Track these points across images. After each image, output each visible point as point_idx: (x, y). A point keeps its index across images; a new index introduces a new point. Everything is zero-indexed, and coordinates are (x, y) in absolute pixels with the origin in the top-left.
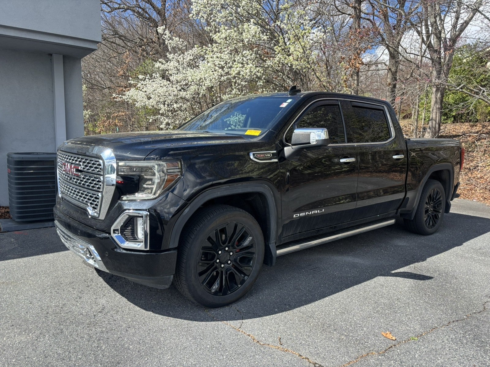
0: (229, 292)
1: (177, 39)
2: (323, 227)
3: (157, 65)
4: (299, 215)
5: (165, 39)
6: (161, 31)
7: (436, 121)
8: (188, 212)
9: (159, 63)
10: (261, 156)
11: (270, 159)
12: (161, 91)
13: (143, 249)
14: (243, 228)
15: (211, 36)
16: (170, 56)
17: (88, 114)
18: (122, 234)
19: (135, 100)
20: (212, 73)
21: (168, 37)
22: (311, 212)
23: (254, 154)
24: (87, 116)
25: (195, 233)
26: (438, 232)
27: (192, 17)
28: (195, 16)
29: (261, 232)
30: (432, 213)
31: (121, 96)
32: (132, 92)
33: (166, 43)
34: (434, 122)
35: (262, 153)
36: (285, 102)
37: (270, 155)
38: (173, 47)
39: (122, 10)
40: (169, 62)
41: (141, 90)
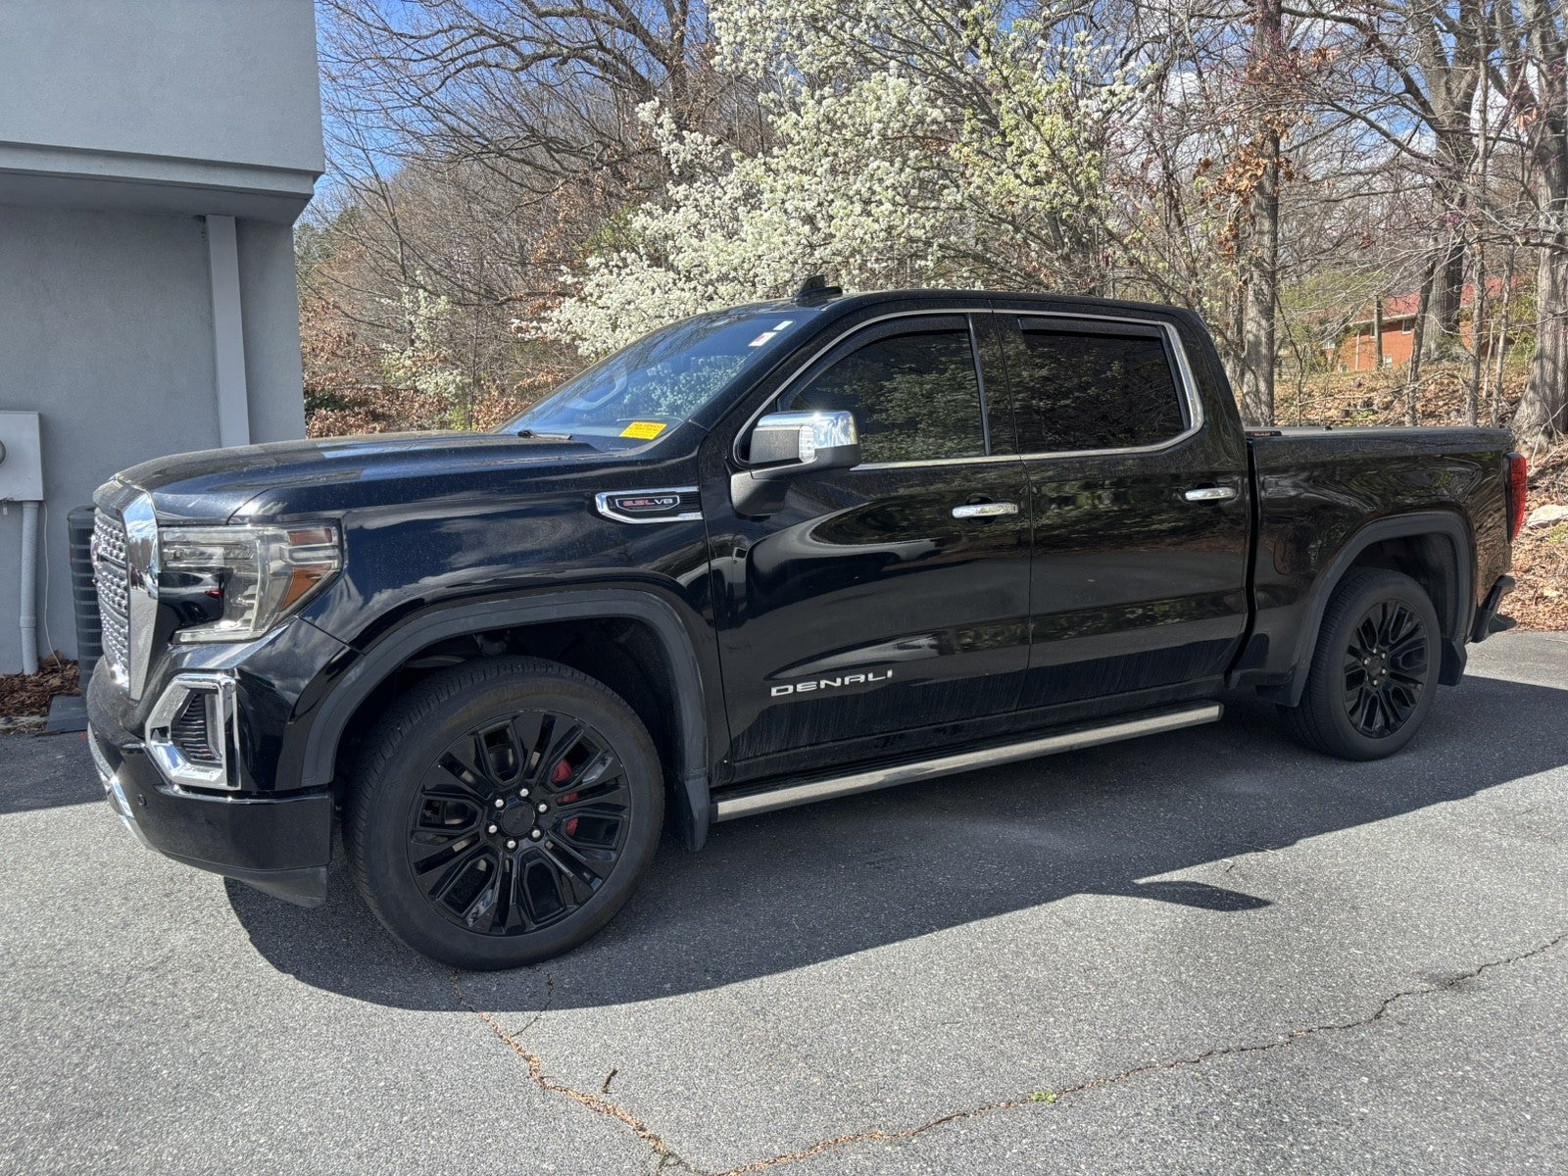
0: (535, 926)
1: (696, 138)
2: (907, 729)
3: (638, 222)
4: (791, 689)
5: (659, 139)
6: (646, 114)
7: (1555, 362)
8: (359, 679)
9: (642, 216)
10: (641, 503)
11: (674, 512)
12: (648, 303)
13: (224, 785)
14: (574, 730)
15: (773, 122)
16: (679, 192)
17: (454, 381)
18: (175, 744)
19: (577, 337)
20: (781, 239)
21: (667, 133)
22: (839, 680)
23: (610, 501)
24: (452, 388)
25: (395, 744)
26: (1412, 751)
27: (721, 65)
28: (728, 61)
29: (647, 740)
30: (1388, 685)
31: (535, 324)
32: (568, 310)
33: (664, 151)
34: (1549, 366)
35: (643, 495)
36: (770, 330)
37: (671, 501)
38: (685, 162)
39: (554, 60)
40: (671, 212)
41: (595, 303)
